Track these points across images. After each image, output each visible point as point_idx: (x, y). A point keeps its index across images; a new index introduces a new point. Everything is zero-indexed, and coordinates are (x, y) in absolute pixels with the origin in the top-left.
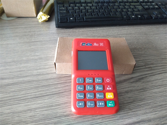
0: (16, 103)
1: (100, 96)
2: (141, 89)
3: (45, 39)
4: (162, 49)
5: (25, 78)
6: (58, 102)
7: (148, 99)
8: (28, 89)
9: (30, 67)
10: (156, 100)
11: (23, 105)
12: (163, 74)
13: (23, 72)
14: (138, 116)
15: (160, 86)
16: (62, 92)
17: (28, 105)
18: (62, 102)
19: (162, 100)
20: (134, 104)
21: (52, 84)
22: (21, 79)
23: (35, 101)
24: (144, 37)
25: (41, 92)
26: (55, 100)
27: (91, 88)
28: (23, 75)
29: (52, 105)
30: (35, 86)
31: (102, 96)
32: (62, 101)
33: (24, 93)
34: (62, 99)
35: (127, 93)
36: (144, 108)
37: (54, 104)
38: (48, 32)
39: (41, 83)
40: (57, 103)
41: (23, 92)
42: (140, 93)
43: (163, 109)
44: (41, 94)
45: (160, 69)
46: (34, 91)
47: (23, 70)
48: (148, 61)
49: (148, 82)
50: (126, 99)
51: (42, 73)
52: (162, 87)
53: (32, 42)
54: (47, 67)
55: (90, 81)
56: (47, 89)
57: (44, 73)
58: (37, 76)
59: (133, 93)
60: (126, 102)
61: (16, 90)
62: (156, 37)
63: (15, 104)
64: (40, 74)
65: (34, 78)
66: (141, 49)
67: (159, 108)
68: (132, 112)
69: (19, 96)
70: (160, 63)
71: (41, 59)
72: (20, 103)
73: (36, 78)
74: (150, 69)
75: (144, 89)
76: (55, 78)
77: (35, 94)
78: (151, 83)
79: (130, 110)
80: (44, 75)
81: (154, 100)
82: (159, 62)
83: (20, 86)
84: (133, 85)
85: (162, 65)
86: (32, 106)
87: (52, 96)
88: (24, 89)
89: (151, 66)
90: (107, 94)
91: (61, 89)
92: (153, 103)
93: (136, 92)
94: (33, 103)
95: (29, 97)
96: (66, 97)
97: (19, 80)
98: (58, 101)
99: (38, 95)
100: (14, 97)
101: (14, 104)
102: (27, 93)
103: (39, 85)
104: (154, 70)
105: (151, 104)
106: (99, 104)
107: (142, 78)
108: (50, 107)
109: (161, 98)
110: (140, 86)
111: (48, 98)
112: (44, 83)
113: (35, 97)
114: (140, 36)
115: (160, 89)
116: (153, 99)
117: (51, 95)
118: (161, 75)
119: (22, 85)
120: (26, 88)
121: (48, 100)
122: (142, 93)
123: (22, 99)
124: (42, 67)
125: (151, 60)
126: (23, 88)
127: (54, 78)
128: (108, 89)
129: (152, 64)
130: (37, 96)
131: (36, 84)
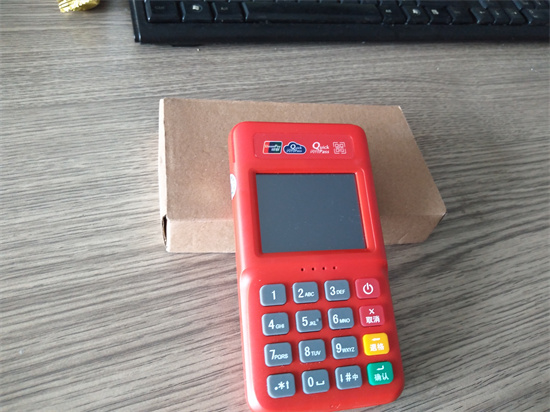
0: (27, 391)
1: (344, 350)
2: (457, 299)
3: (97, 95)
4: (508, 144)
5: (44, 276)
6: (192, 372)
7: (479, 334)
8: (65, 323)
9: (55, 226)
10: (503, 334)
11: (57, 394)
12: (517, 239)
13: (31, 250)
14: (456, 397)
15: (511, 285)
16: (200, 330)
17: (79, 394)
18: (206, 372)
19: (519, 333)
20: (443, 357)
21: (157, 299)
22: (29, 283)
23: (103, 375)
24: (450, 95)
25: (121, 336)
26: (177, 365)
27: (312, 323)
28: (34, 264)
29: (170, 386)
30: (90, 308)
31: (352, 349)
32: (203, 366)
33: (54, 344)
34: (204, 356)
35: (418, 315)
36: (472, 368)
37: (175, 381)
38: (106, 59)
39: (112, 296)
40: (188, 377)
41: (47, 341)
42: (455, 313)
43: (526, 364)
44: (121, 343)
45: (508, 218)
46: (93, 333)
47: (30, 238)
48: (469, 188)
49: (476, 269)
50: (416, 338)
51: (108, 251)
52: (517, 285)
53: (43, 107)
54: (126, 225)
55: (309, 294)
56: (139, 319)
57: (117, 250)
58: (90, 266)
59: (436, 314)
60: (416, 350)
61: (14, 331)
62: (488, 96)
63: (23, 396)
64: (103, 256)
65: (82, 275)
66: (445, 141)
67: (513, 363)
68: (440, 384)
69: (36, 360)
70: (506, 197)
71: (93, 185)
72: (45, 386)
73: (87, 274)
74: (479, 221)
75: (466, 299)
76: (164, 272)
77: (95, 343)
78: (487, 273)
79: (433, 378)
80: (118, 259)
81: (498, 336)
82: (503, 192)
83: (33, 315)
84: (433, 283)
85: (513, 203)
86: (94, 396)
87: (164, 347)
88: (50, 327)
89: (482, 208)
90: (365, 338)
91: (193, 315)
92: (497, 347)
93: (442, 310)
94: (97, 382)
95: (75, 359)
96: (215, 348)
97: (19, 286)
98: (188, 369)
99: (111, 345)
100: (15, 365)
101: (18, 397)
102: (66, 341)
103: (107, 304)
104: (490, 222)
105: (490, 350)
106: (344, 378)
107: (458, 257)
108: (164, 394)
109: (517, 329)
110: (455, 287)
111: (150, 358)
112: (124, 294)
113: (99, 359)
114: (437, 90)
115: (513, 295)
116: (494, 332)
117: (158, 343)
118: (510, 240)
119: (37, 307)
120: (56, 321)
121: (151, 366)
122: (460, 312)
123: (48, 368)
124: (106, 221)
125: (480, 186)
126: (43, 320)
127: (159, 272)
128: (369, 320)
129: (483, 201)
130: (105, 352)
131: (95, 301)
